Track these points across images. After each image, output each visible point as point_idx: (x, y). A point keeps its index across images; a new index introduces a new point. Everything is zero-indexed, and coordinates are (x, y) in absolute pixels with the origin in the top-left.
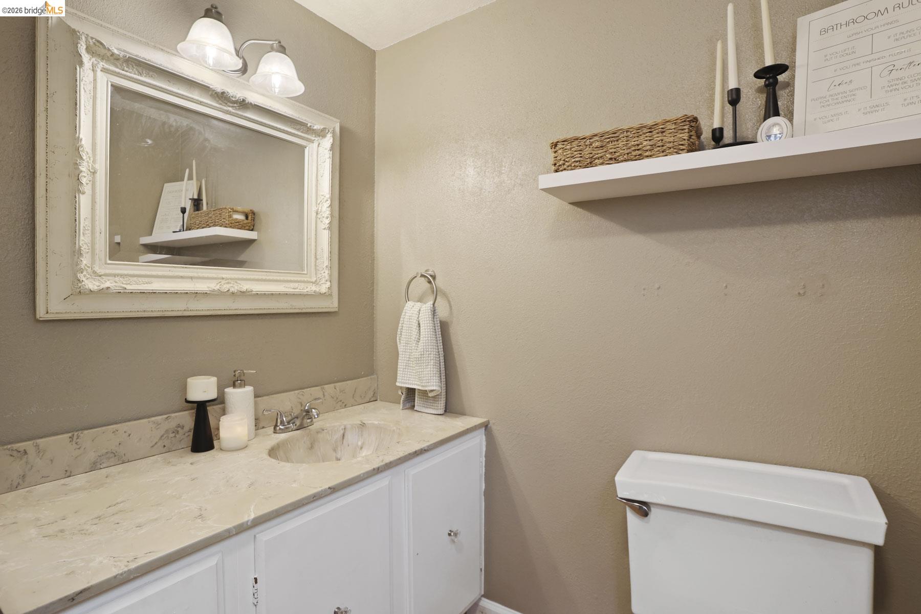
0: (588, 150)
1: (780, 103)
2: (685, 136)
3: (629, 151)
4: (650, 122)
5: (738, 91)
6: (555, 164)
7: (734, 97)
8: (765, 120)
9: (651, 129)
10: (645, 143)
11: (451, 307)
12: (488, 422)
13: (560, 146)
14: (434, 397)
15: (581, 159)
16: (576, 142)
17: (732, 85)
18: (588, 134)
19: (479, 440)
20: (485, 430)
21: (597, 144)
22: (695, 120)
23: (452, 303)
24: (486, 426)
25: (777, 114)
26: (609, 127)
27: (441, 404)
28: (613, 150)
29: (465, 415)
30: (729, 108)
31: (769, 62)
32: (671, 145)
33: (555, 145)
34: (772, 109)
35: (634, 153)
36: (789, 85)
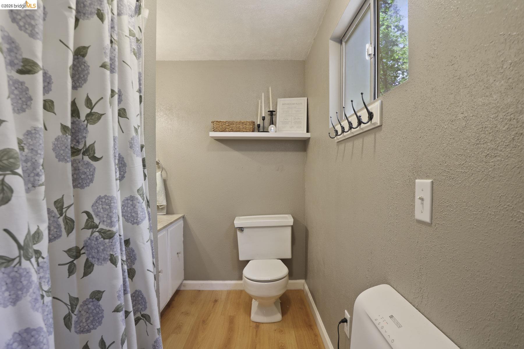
0: (224, 126)
1: (273, 120)
2: (252, 127)
3: (236, 128)
4: (243, 121)
5: (264, 117)
6: (213, 128)
7: (264, 119)
8: (270, 125)
9: (243, 123)
10: (241, 127)
11: (167, 173)
12: (184, 215)
13: (215, 123)
14: (162, 208)
15: (222, 128)
16: (221, 123)
17: (263, 115)
18: (225, 121)
19: (181, 222)
20: (183, 218)
21: (227, 124)
22: (254, 122)
23: (168, 172)
24: (183, 217)
25: (273, 124)
26: (231, 120)
27: (165, 211)
28: (232, 127)
29: (174, 214)
30: (262, 121)
31: (271, 110)
32: (248, 129)
33: (213, 122)
34: (272, 122)
35: (238, 129)
36: (276, 115)
